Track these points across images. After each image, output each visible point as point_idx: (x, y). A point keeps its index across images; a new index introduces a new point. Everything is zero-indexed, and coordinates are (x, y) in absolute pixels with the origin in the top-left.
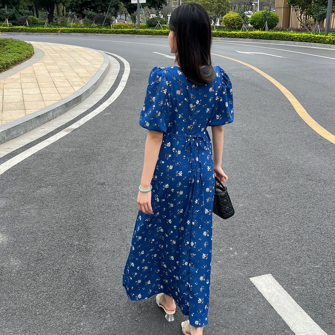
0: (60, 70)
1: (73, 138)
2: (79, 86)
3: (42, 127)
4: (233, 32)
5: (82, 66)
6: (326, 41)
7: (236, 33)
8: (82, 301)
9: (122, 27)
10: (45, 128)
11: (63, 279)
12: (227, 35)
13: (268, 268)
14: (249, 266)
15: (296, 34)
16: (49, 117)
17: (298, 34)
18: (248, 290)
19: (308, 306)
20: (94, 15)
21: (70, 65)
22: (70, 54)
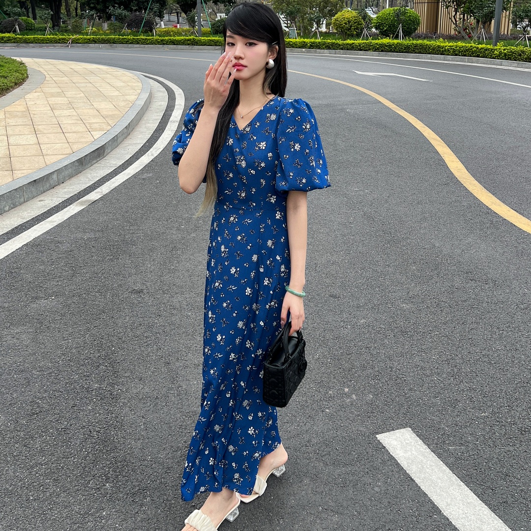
0: (70, 105)
1: (91, 216)
2: (101, 130)
3: (40, 199)
4: (349, 41)
5: (105, 98)
6: (494, 54)
7: (353, 43)
8: (104, 478)
9: (172, 33)
10: (45, 200)
11: (73, 443)
12: (340, 45)
13: (405, 418)
14: (376, 416)
15: (447, 44)
16: (52, 182)
17: (451, 44)
18: (374, 453)
19: (470, 476)
20: (125, 15)
21: (87, 95)
22: (86, 78)
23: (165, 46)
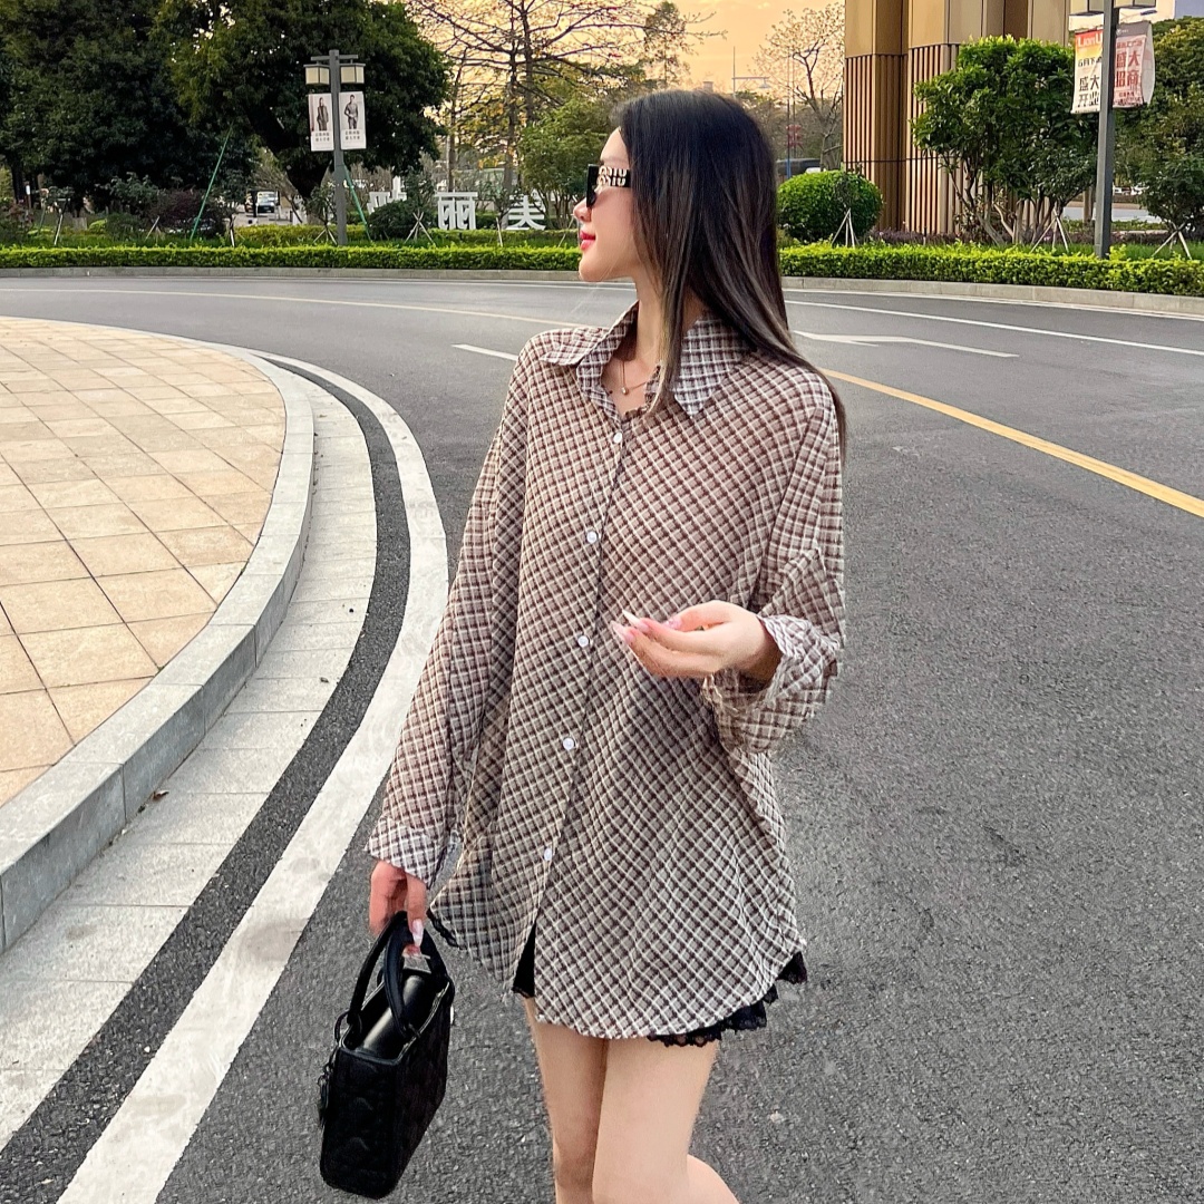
0: (80, 465)
2: (221, 557)
9: (278, 238)
16: (106, 821)
17: (986, 255)
20: (154, 196)
21: (125, 431)
22: (101, 371)
23: (262, 269)
